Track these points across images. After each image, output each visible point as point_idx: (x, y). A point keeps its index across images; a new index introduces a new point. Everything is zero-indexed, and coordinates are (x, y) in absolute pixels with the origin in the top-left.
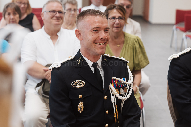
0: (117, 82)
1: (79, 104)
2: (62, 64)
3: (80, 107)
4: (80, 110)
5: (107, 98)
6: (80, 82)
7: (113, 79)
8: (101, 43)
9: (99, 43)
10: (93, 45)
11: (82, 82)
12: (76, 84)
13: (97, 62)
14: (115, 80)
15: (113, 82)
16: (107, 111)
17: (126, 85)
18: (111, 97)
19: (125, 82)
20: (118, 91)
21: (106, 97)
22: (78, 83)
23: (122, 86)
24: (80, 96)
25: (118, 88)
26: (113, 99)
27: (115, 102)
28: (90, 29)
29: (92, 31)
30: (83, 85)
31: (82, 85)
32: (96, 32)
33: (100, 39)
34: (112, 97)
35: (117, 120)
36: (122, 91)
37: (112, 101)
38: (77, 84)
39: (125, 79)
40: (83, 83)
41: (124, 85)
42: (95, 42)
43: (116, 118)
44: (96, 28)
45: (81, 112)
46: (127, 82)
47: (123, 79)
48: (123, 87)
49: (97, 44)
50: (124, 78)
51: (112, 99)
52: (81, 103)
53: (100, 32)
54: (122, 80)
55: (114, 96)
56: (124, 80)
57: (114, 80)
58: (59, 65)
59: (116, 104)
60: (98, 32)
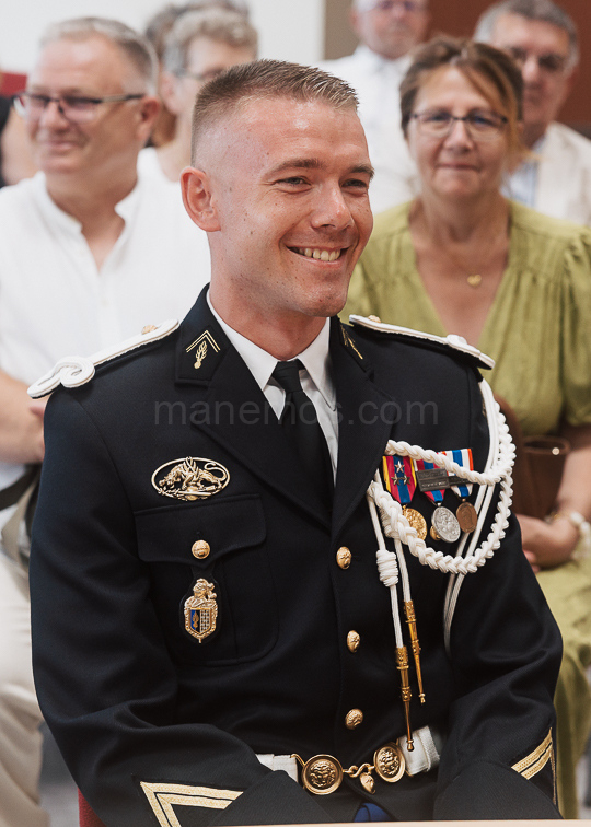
0: (415, 469)
1: (192, 594)
2: (102, 370)
3: (198, 612)
4: (198, 630)
5: (352, 559)
6: (200, 465)
7: (392, 453)
8: (321, 249)
9: (313, 248)
10: (276, 258)
11: (210, 466)
12: (179, 476)
13: (300, 357)
14: (406, 460)
15: (393, 471)
16: (353, 637)
17: (470, 488)
18: (378, 553)
19: (465, 470)
20: (423, 520)
21: (343, 555)
22: (189, 475)
23: (449, 492)
24: (200, 547)
25: (420, 503)
26: (389, 567)
27: (399, 586)
28: (263, 172)
29: (273, 180)
30: (216, 485)
31: (213, 487)
32: (296, 189)
33: (314, 228)
34: (383, 555)
35: (414, 690)
36: (447, 524)
37: (383, 576)
38: (182, 480)
39: (465, 453)
40: (218, 474)
41: (456, 490)
42: (287, 241)
43: (404, 678)
44: (300, 164)
45: (199, 637)
46: (476, 473)
47: (450, 453)
48: (452, 503)
49: (298, 252)
50: (455, 447)
51: (381, 568)
52: (202, 585)
53: (317, 190)
54: (444, 459)
55: (399, 548)
56: (458, 459)
57: (397, 457)
58: (87, 373)
59: (407, 598)
60: (309, 187)
